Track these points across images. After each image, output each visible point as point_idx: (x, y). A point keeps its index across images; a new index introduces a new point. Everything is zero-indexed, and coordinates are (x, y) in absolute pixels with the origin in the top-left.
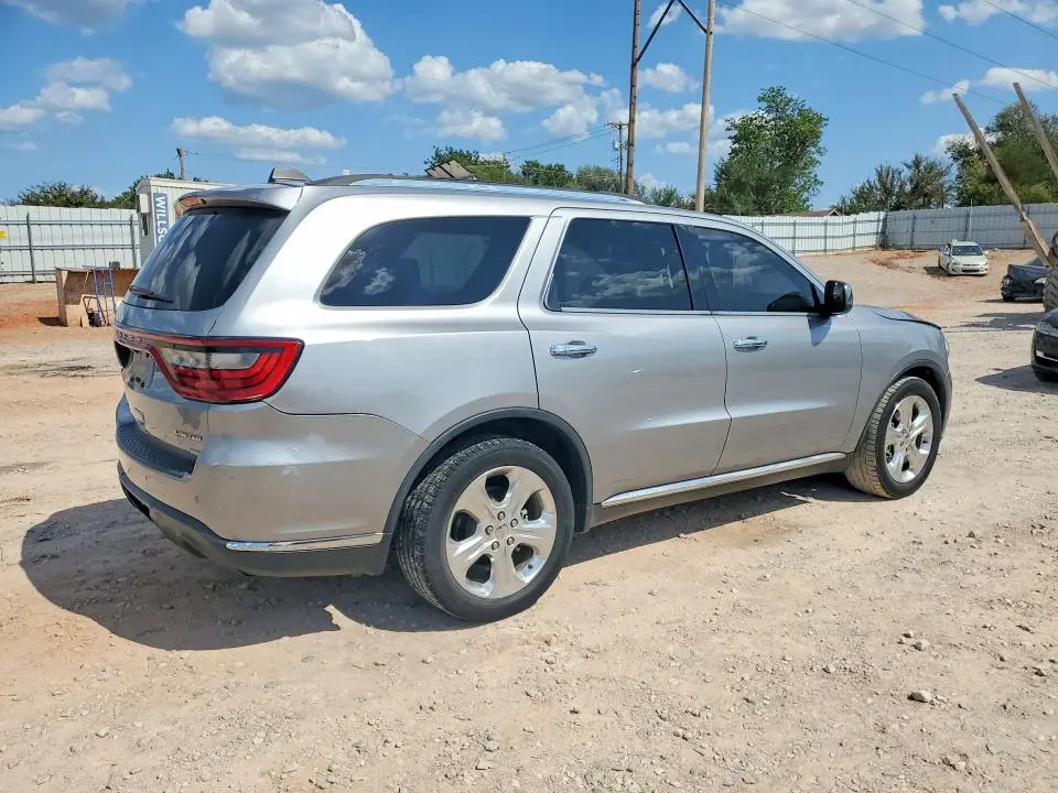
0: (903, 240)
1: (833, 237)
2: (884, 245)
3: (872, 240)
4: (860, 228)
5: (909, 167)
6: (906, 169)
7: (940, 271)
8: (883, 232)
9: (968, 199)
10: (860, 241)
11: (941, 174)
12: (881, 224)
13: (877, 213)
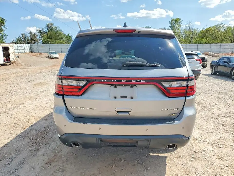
0: (36, 51)
1: (20, 49)
2: (32, 52)
3: (29, 51)
4: (25, 48)
5: (29, 34)
6: (28, 34)
7: (49, 57)
8: (31, 49)
9: (45, 42)
10: (26, 51)
11: (36, 36)
12: (30, 47)
13: (29, 44)
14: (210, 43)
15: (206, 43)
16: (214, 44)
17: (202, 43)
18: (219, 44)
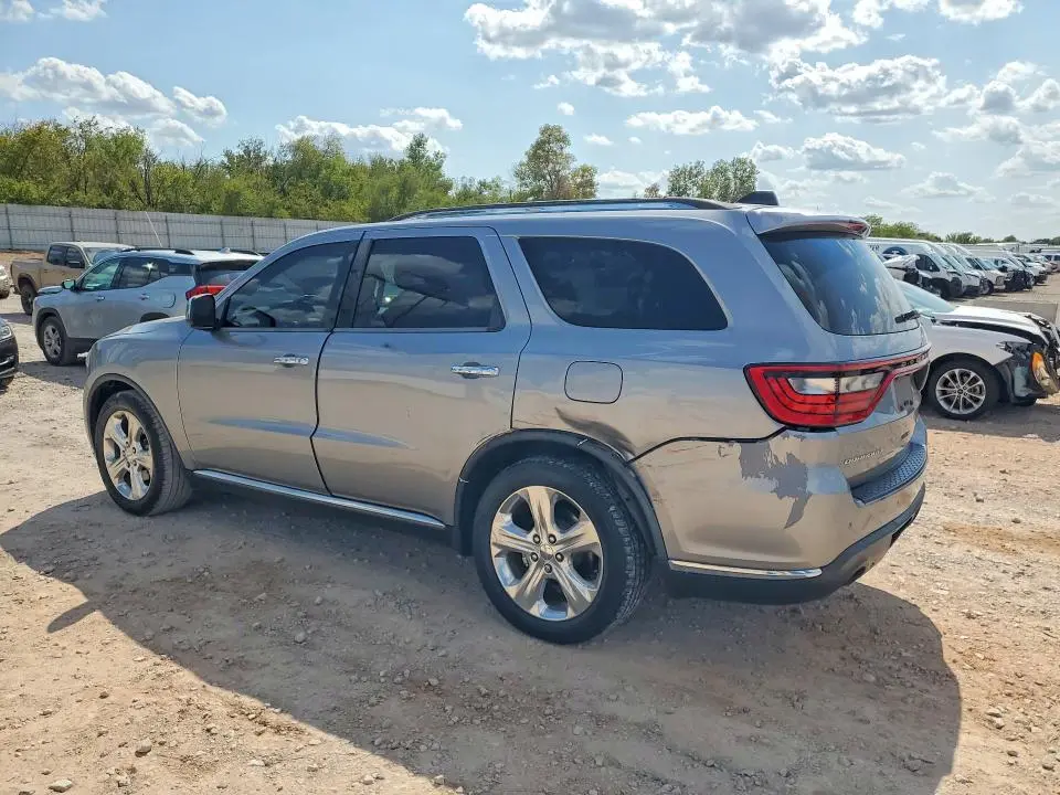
14: (67, 205)
15: (44, 201)
16: (86, 211)
17: (29, 203)
18: (111, 212)
